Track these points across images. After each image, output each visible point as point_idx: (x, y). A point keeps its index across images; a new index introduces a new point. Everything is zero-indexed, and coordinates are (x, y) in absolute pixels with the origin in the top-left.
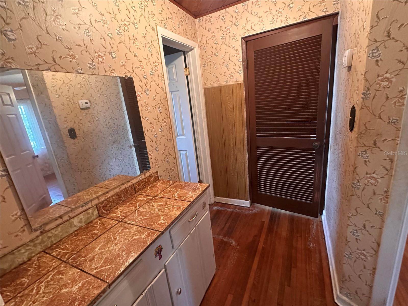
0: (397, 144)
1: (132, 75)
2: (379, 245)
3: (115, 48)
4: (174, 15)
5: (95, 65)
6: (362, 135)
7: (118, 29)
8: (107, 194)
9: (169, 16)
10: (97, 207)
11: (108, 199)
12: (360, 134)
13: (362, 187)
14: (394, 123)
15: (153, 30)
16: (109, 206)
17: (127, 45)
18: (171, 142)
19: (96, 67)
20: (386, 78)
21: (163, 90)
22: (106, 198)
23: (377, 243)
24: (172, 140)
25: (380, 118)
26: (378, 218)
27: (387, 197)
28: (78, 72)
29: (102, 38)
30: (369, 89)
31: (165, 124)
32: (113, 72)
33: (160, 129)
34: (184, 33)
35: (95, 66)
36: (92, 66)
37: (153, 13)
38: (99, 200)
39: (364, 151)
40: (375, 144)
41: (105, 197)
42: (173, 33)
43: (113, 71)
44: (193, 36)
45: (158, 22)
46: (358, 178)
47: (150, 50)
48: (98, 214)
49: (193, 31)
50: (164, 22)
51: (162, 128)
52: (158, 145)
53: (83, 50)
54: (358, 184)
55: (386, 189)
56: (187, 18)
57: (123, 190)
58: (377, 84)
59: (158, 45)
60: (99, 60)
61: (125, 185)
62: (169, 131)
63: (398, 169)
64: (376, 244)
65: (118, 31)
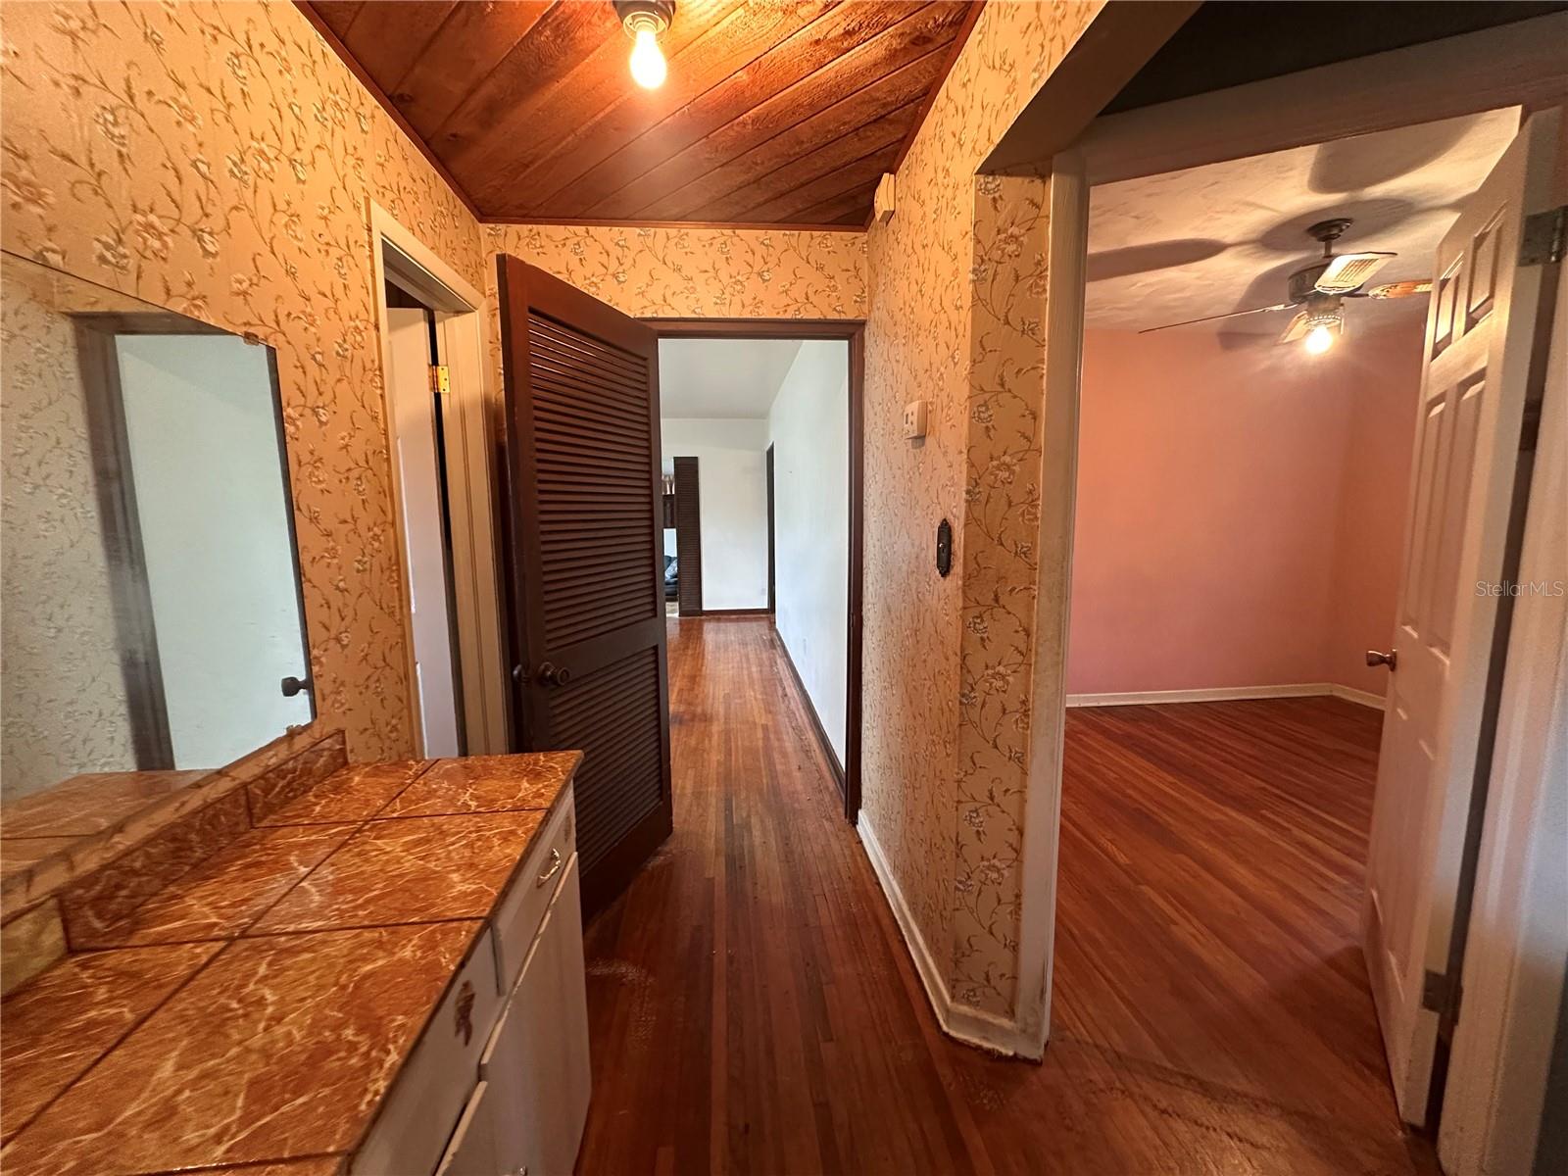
0: (1034, 597)
1: (273, 336)
2: (1021, 832)
3: (217, 223)
4: (421, 187)
5: (125, 256)
6: (972, 580)
7: (236, 159)
8: (116, 839)
9: (406, 181)
10: (64, 905)
11: (125, 862)
12: (967, 577)
13: (980, 700)
14: (1025, 553)
15: (357, 208)
16: (124, 893)
17: (265, 226)
18: (392, 614)
19: (132, 264)
20: (1004, 464)
21: (375, 418)
22: (109, 855)
23: (1018, 829)
24: (397, 610)
25: (1002, 544)
26: (1015, 767)
27: (1026, 714)
28: (45, 258)
29: (169, 165)
30: (977, 484)
31: (376, 544)
32: (197, 307)
33: (359, 562)
34: (448, 253)
35: (125, 261)
36: (113, 256)
37: (360, 153)
38: (72, 868)
39: (977, 617)
40: (996, 599)
41: (107, 849)
42: (414, 239)
43: (199, 302)
44: (471, 270)
45: (372, 188)
46: (971, 681)
47: (343, 272)
48: (62, 943)
49: (473, 257)
50: (390, 195)
51: (366, 559)
52: (348, 620)
53: (81, 182)
54: (973, 695)
55: (1022, 697)
56: (456, 212)
57: (195, 813)
58: (991, 474)
59: (368, 262)
60: (149, 243)
61: (205, 790)
62: (387, 573)
63: (1040, 650)
64: (1016, 832)
65: (235, 164)
